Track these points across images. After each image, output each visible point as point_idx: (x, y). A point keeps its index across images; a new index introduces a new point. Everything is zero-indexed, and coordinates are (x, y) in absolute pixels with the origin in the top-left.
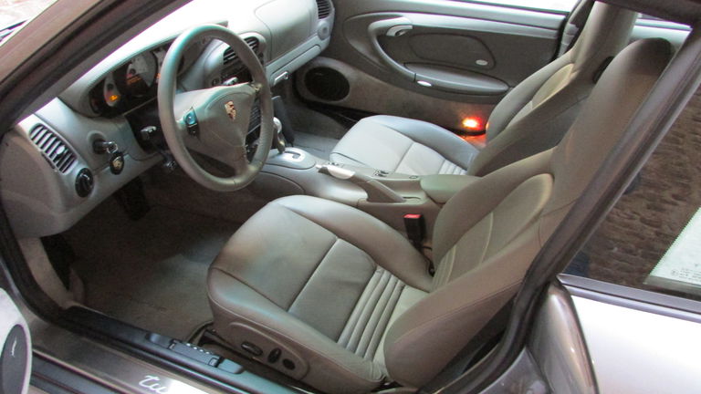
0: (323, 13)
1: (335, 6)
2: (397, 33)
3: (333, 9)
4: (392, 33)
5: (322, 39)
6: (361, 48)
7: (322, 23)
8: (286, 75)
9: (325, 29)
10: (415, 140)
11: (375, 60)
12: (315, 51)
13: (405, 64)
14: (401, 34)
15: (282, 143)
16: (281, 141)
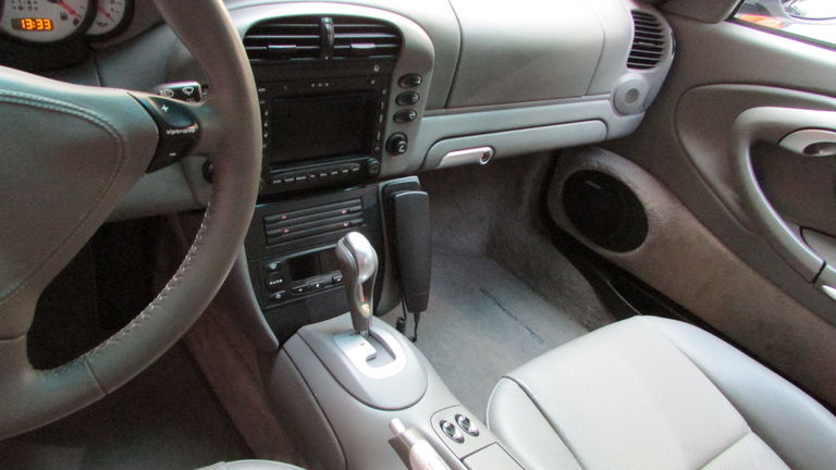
0: (642, 56)
1: (677, 49)
2: (812, 149)
3: (670, 57)
4: (797, 144)
5: (619, 111)
6: (705, 159)
7: (633, 77)
8: (485, 156)
9: (633, 93)
10: (756, 426)
11: (728, 194)
12: (592, 131)
13: (802, 230)
14: (822, 153)
15: (366, 309)
16: (365, 302)
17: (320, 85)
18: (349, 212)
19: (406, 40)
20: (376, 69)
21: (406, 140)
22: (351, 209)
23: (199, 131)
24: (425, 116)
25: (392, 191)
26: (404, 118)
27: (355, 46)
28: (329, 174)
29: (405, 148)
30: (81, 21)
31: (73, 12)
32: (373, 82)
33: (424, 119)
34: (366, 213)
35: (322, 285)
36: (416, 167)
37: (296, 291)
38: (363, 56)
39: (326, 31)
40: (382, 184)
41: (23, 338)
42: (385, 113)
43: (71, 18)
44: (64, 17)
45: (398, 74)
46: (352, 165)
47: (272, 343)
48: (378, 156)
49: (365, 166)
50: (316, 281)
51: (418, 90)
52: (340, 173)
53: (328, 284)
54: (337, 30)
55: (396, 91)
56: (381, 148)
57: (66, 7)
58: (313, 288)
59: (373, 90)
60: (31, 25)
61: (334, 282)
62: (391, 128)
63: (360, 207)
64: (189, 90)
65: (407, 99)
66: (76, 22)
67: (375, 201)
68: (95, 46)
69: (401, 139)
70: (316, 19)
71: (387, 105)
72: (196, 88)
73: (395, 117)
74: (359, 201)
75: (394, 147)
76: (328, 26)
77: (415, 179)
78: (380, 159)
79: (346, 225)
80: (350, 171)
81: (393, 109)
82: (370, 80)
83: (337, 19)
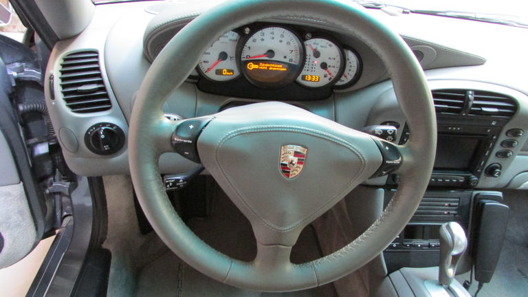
15: (451, 272)
16: (450, 267)
17: (454, 129)
18: (449, 205)
19: (521, 109)
20: (493, 123)
21: (501, 168)
22: (452, 204)
23: (401, 162)
24: (518, 155)
25: (482, 199)
26: (504, 155)
27: (484, 109)
28: (444, 181)
29: (499, 174)
30: (333, 78)
31: (330, 74)
32: (489, 131)
33: (517, 157)
34: (460, 209)
35: (422, 246)
36: (502, 186)
37: (406, 246)
38: (487, 115)
39: (469, 100)
40: (475, 192)
41: (291, 247)
42: (491, 150)
43: (329, 76)
44: (325, 76)
45: (507, 127)
46: (460, 178)
47: (384, 271)
48: (478, 176)
49: (468, 180)
50: (419, 243)
51: (518, 139)
52: (451, 181)
53: (425, 246)
54: (476, 99)
55: (503, 137)
56: (481, 171)
57: (328, 72)
58: (415, 246)
59: (487, 135)
60: (309, 79)
61: (429, 246)
62: (492, 160)
63: (457, 204)
64: (391, 132)
65: (510, 144)
66: (330, 79)
67: (468, 202)
68: (335, 91)
69: (497, 168)
70: (464, 91)
71: (493, 146)
72: (394, 131)
73: (497, 155)
74: (458, 200)
75: (491, 172)
76: (470, 96)
77: (500, 194)
78: (478, 178)
79: (446, 213)
80: (458, 181)
81: (498, 148)
82: (487, 129)
83: (476, 92)
